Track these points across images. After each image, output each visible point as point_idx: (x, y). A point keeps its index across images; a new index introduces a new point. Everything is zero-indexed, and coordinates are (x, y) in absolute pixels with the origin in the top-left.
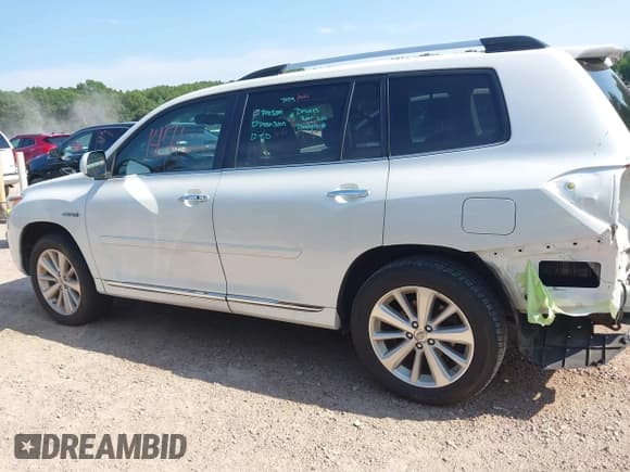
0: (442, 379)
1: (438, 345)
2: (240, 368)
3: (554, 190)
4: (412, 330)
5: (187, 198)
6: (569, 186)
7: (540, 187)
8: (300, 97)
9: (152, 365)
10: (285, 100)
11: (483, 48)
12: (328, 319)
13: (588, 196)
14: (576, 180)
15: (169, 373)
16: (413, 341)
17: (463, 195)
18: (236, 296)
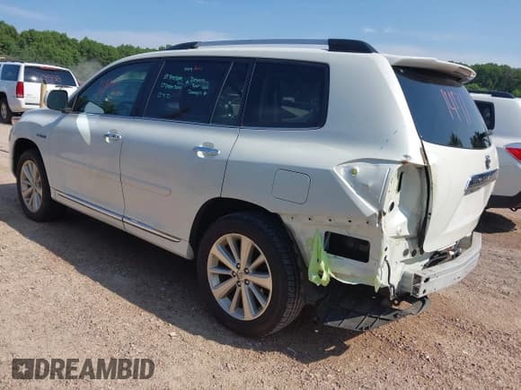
0: (249, 314)
1: (251, 285)
2: (124, 276)
3: (341, 174)
4: (236, 270)
5: (108, 136)
6: (353, 172)
7: (331, 169)
8: (196, 69)
9: (66, 259)
10: (187, 69)
11: (327, 47)
12: (182, 249)
13: (365, 183)
14: (358, 168)
15: (72, 267)
16: (236, 279)
17: (277, 165)
18: (129, 219)
